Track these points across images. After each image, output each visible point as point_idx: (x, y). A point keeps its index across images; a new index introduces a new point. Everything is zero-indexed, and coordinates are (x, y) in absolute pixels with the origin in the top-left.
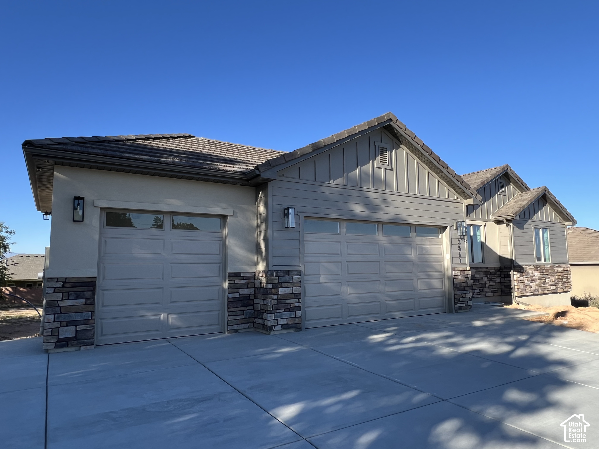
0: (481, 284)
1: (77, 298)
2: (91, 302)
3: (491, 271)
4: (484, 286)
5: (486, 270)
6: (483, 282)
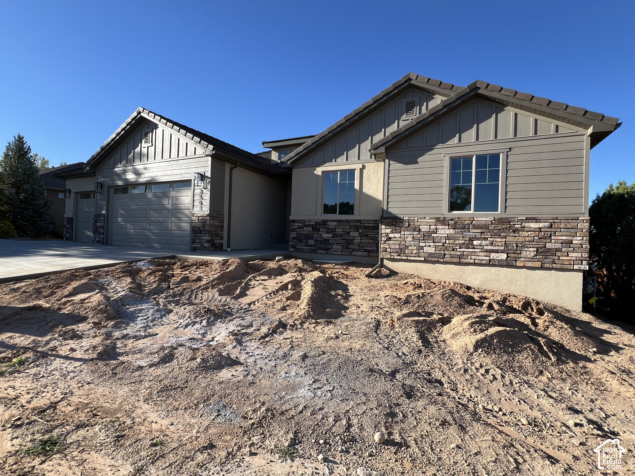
0: (345, 239)
3: (365, 225)
4: (350, 242)
5: (356, 224)
6: (350, 238)
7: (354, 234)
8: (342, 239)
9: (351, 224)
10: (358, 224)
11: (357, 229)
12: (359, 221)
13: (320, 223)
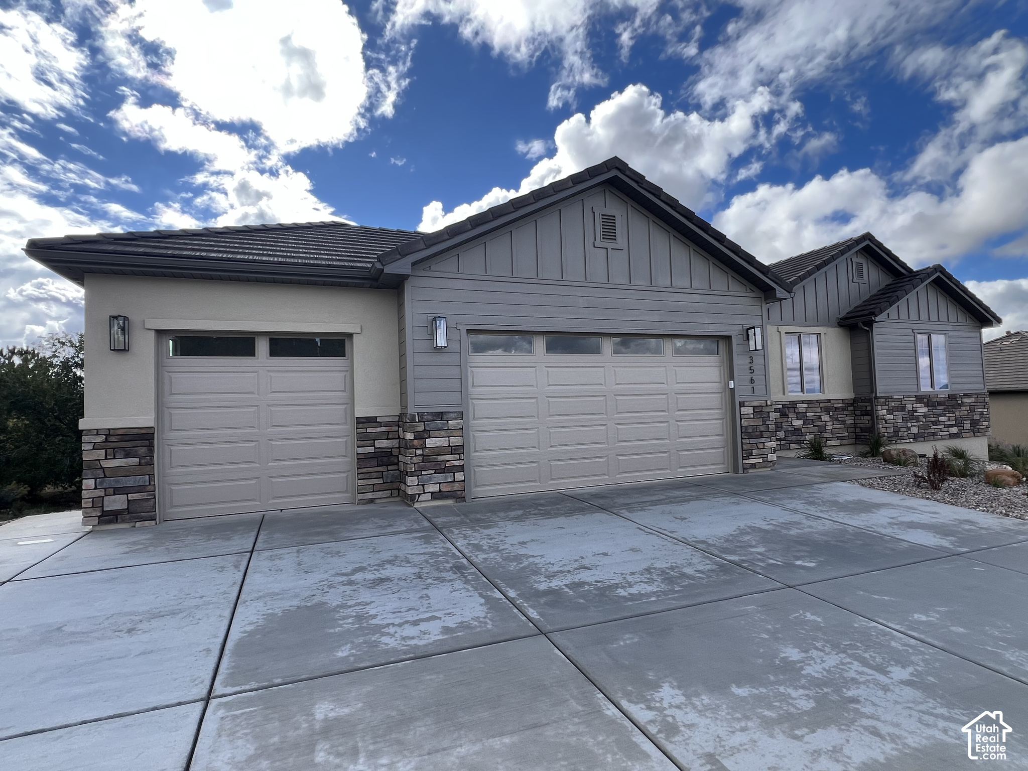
0: (817, 426)
1: (127, 456)
2: (148, 461)
3: (836, 405)
4: (822, 429)
5: (826, 405)
6: (822, 424)
7: (825, 418)
8: (814, 426)
9: (822, 405)
10: (828, 405)
11: (827, 410)
12: (829, 401)
13: (789, 406)
